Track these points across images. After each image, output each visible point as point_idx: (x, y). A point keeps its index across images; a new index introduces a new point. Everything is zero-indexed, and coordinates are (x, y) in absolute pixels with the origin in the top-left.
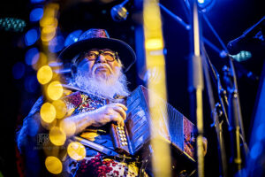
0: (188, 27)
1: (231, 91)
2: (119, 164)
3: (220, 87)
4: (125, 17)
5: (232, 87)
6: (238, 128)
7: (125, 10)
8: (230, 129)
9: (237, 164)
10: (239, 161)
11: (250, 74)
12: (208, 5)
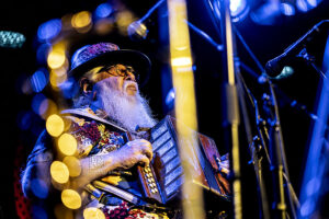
0: (220, 48)
1: (273, 123)
2: (148, 214)
3: (258, 117)
4: (144, 37)
5: (273, 118)
6: (281, 167)
7: (144, 27)
8: (272, 168)
9: (281, 211)
10: (283, 207)
11: (295, 102)
12: (241, 14)
